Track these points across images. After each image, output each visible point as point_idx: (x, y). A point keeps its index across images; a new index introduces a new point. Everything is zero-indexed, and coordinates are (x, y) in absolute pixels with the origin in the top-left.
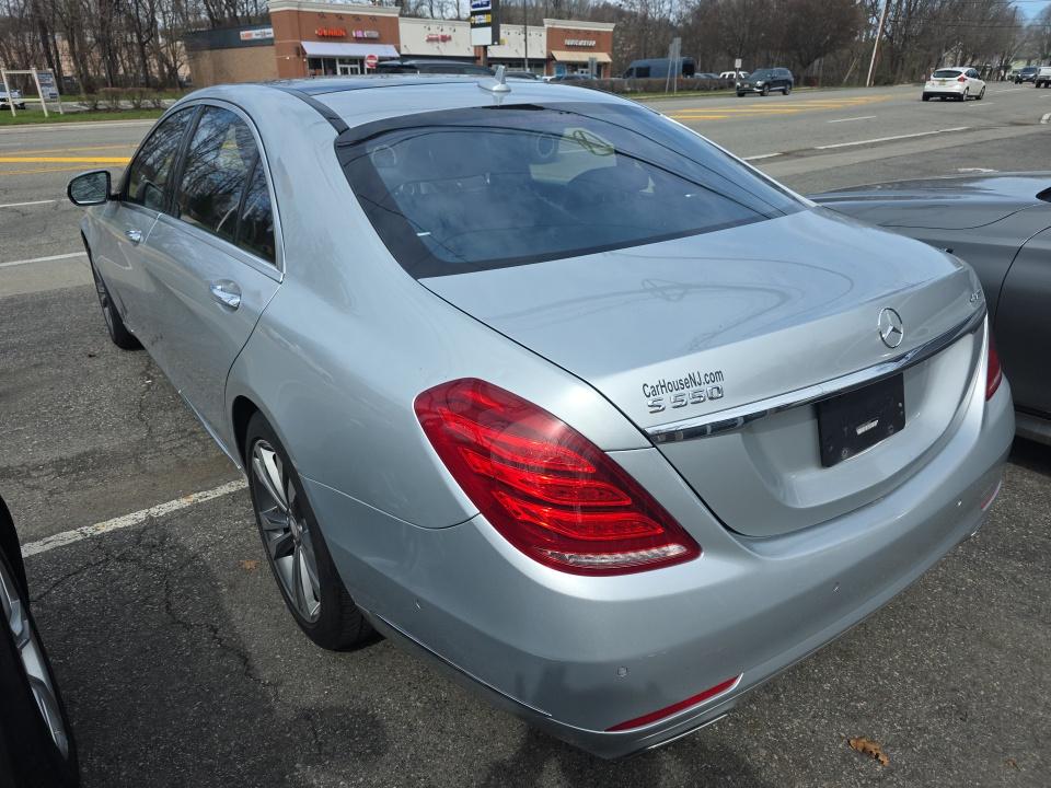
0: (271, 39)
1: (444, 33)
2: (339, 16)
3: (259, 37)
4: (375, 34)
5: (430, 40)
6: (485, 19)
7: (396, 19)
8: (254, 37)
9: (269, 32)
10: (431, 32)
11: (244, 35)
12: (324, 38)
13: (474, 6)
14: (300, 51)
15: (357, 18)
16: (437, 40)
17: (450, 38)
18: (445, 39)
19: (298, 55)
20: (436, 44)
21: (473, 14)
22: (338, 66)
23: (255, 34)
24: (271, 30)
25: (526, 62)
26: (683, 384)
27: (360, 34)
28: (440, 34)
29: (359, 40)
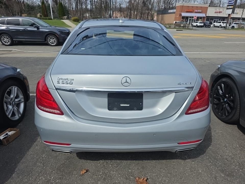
0: (175, 12)
1: (220, 11)
2: (193, 7)
3: (172, 12)
4: (201, 11)
5: (216, 12)
6: (231, 7)
7: (207, 7)
8: (171, 12)
9: (175, 11)
10: (216, 10)
11: (170, 11)
12: (187, 12)
13: (229, 4)
14: (180, 15)
15: (197, 7)
16: (218, 12)
17: (221, 12)
18: (220, 12)
19: (180, 16)
20: (217, 13)
21: (228, 6)
22: (189, 19)
23: (171, 11)
24: (175, 10)
25: (241, 19)
26: (65, 79)
27: (197, 11)
28: (219, 11)
29: (196, 12)
